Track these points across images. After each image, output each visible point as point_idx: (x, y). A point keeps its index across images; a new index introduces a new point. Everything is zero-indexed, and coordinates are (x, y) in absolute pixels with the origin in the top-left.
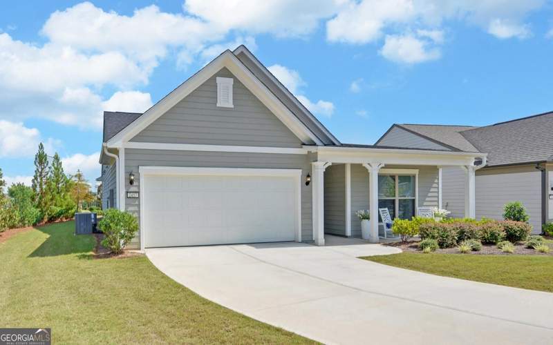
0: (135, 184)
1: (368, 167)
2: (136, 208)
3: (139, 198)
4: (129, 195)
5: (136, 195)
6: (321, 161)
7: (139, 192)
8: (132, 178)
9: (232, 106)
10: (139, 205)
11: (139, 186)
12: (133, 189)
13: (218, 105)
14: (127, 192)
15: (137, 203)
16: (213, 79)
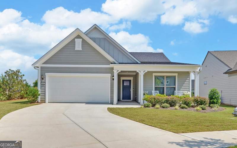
0: (44, 79)
1: (139, 72)
2: (44, 88)
3: (45, 84)
4: (42, 83)
5: (44, 83)
6: (115, 70)
7: (45, 82)
8: (42, 77)
9: (81, 49)
10: (45, 87)
11: (45, 80)
12: (43, 81)
13: (75, 49)
14: (41, 82)
15: (44, 86)
16: (74, 39)
